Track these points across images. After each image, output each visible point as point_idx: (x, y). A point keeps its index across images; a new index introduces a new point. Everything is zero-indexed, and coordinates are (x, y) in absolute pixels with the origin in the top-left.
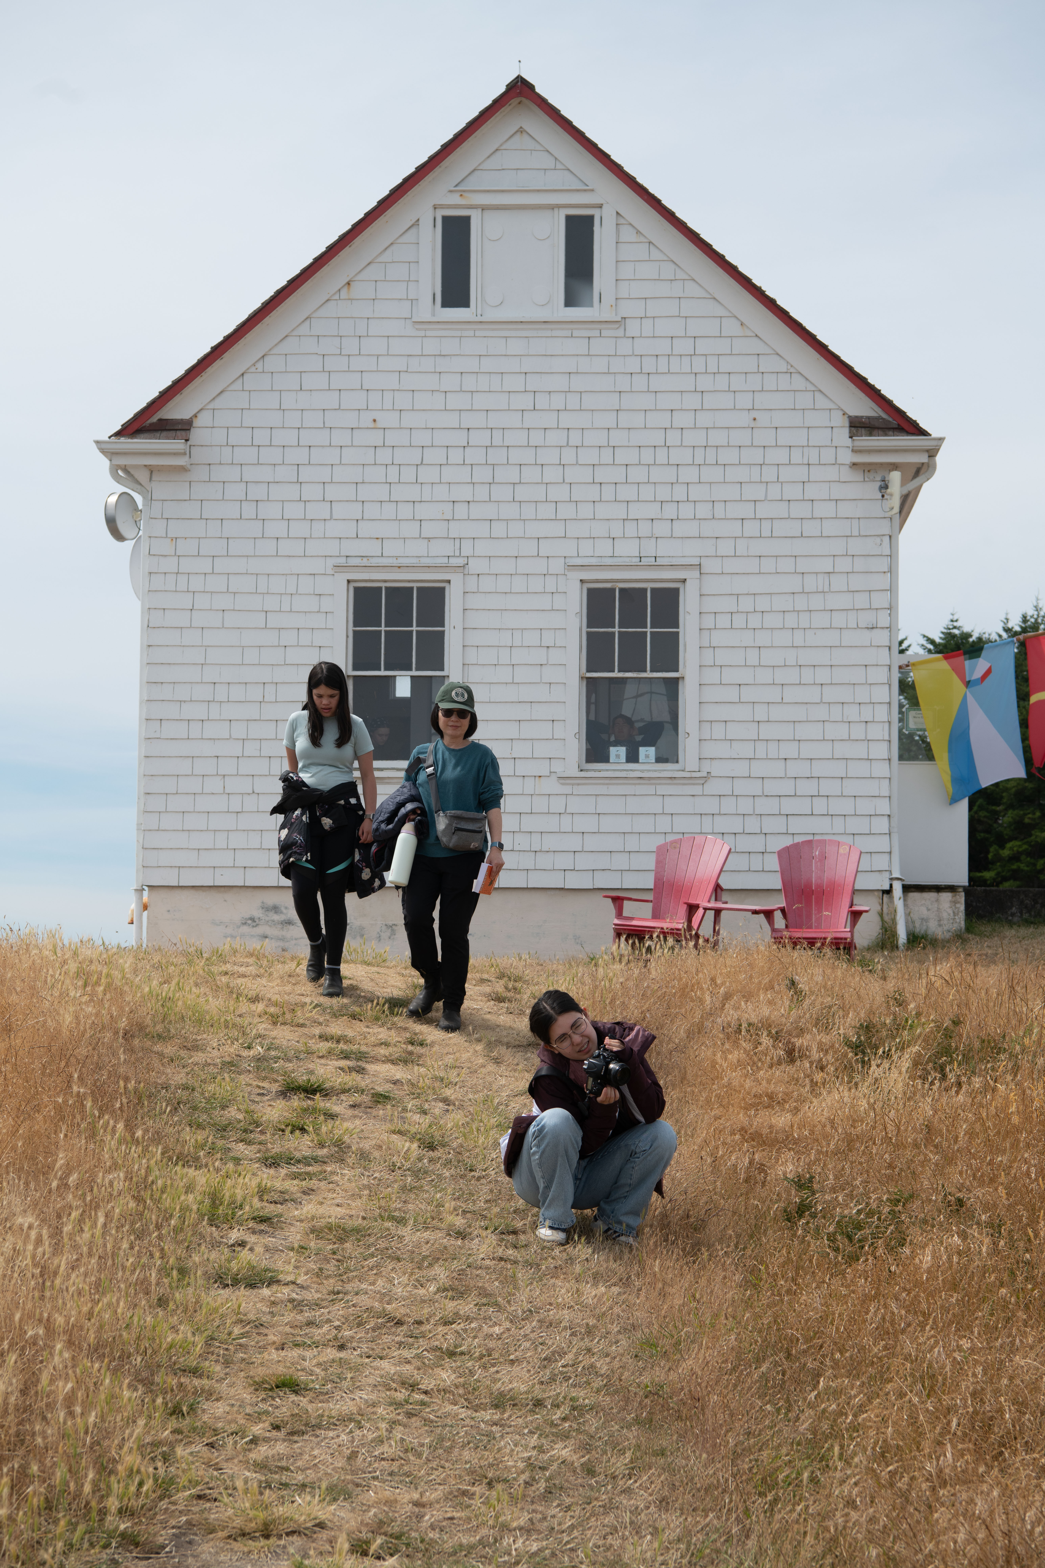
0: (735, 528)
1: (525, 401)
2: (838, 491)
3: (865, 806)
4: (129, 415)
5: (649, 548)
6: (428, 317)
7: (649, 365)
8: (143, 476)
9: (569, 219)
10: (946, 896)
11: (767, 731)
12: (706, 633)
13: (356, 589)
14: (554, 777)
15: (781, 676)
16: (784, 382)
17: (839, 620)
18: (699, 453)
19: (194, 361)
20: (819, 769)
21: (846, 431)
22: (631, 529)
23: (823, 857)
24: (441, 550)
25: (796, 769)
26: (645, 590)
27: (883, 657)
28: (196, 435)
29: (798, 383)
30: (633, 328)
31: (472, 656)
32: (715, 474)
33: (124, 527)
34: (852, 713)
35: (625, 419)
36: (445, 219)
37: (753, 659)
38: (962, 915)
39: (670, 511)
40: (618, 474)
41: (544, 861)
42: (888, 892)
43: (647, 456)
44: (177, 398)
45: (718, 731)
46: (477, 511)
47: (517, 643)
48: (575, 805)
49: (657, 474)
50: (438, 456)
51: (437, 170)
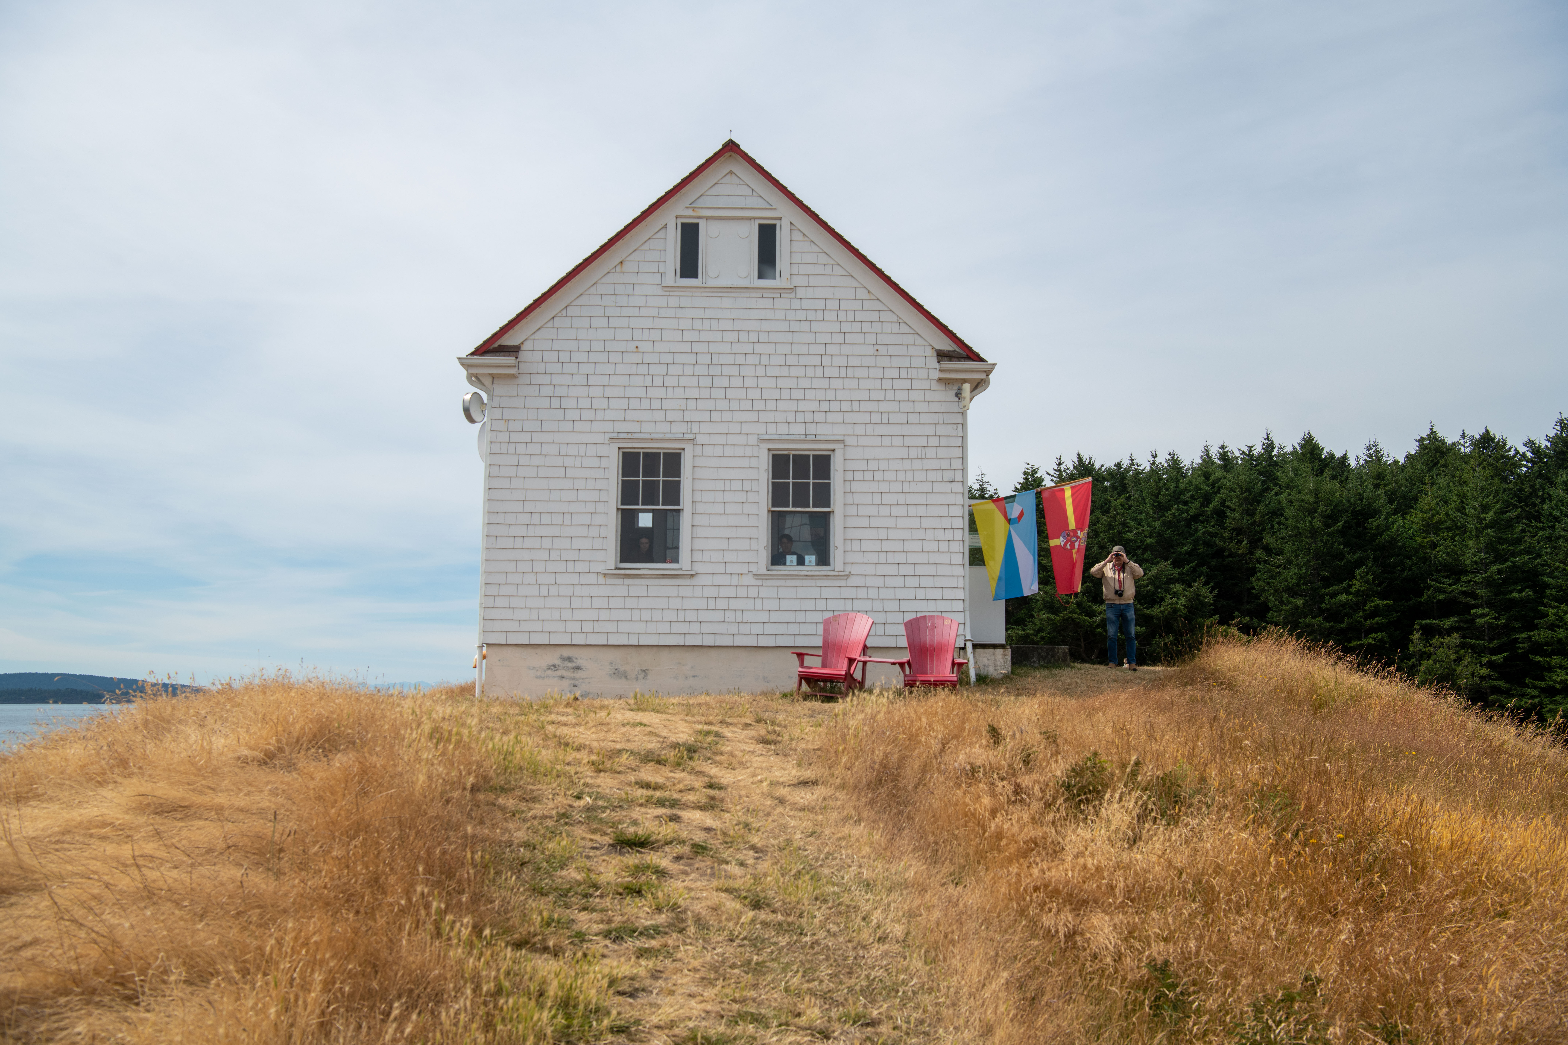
0: (865, 418)
1: (733, 337)
2: (929, 396)
3: (948, 594)
4: (480, 342)
5: (812, 429)
6: (672, 284)
7: (811, 316)
8: (487, 381)
9: (761, 226)
10: (999, 651)
11: (886, 546)
12: (848, 484)
13: (624, 453)
14: (750, 575)
15: (895, 511)
16: (895, 328)
17: (931, 476)
18: (843, 370)
19: (522, 309)
20: (920, 570)
21: (935, 359)
22: (800, 417)
23: (934, 627)
24: (678, 429)
25: (905, 570)
26: (809, 456)
27: (959, 500)
28: (523, 355)
29: (904, 328)
30: (801, 293)
31: (698, 497)
32: (853, 384)
33: (475, 415)
34: (940, 534)
35: (796, 349)
36: (683, 225)
37: (877, 500)
38: (1009, 663)
39: (825, 406)
40: (792, 383)
41: (744, 629)
42: (963, 649)
43: (810, 372)
44: (511, 332)
45: (856, 546)
46: (701, 405)
47: (727, 488)
48: (764, 592)
49: (816, 383)
50: (677, 370)
51: (678, 194)
